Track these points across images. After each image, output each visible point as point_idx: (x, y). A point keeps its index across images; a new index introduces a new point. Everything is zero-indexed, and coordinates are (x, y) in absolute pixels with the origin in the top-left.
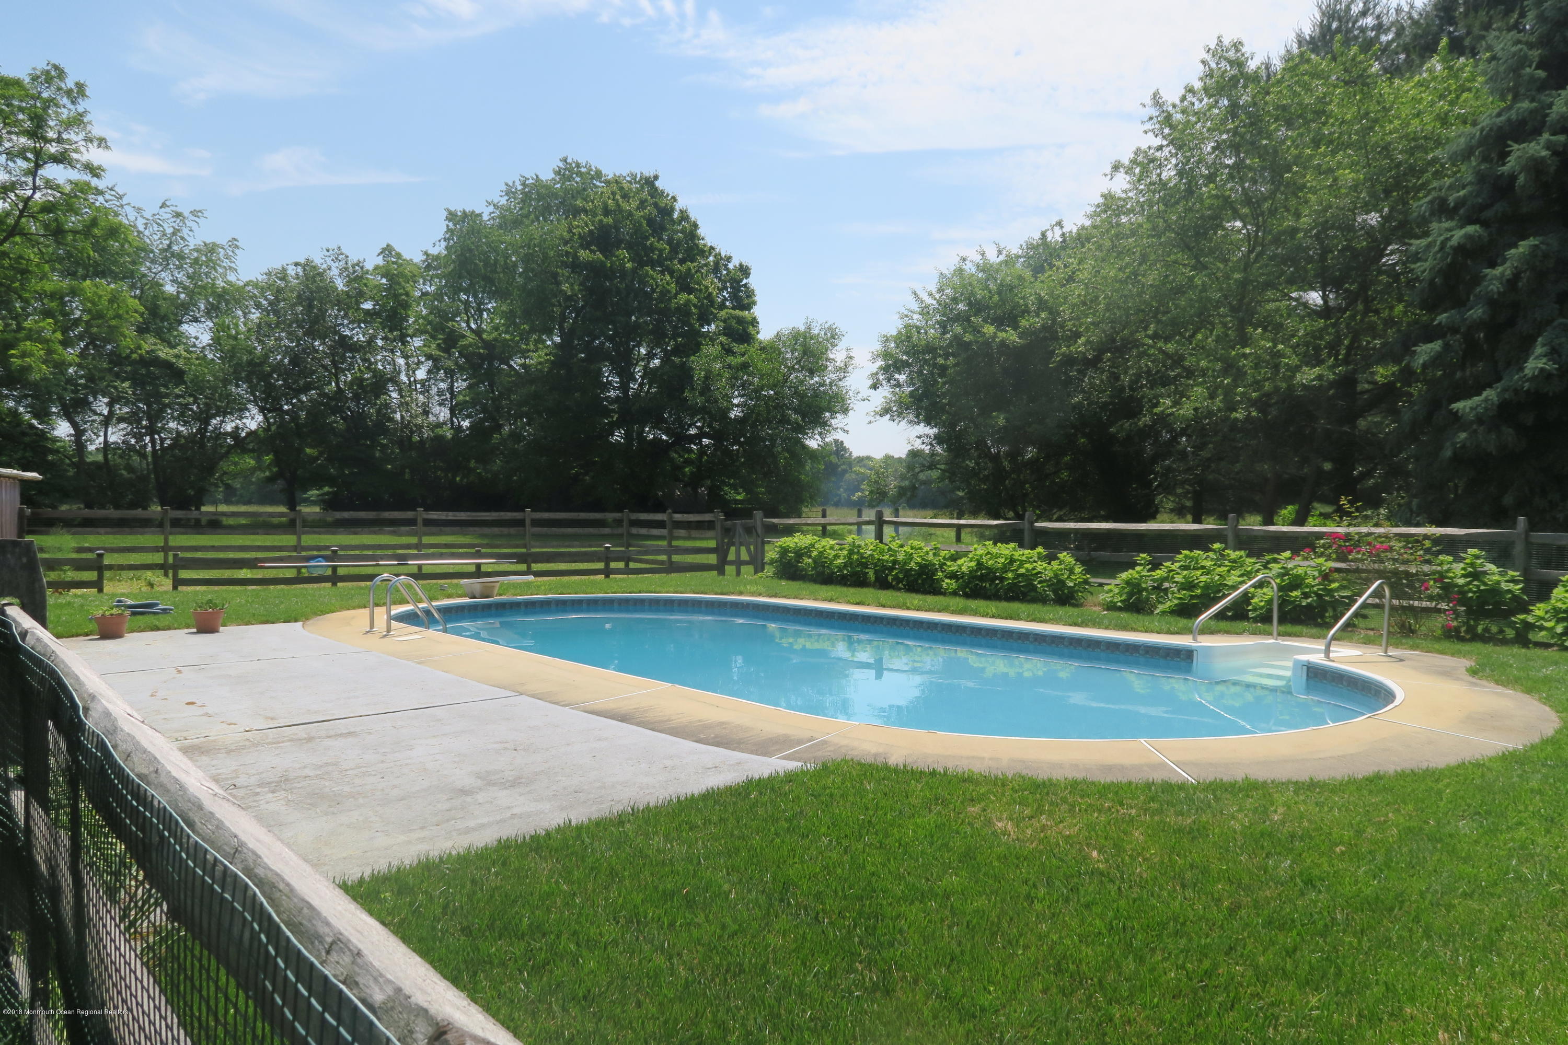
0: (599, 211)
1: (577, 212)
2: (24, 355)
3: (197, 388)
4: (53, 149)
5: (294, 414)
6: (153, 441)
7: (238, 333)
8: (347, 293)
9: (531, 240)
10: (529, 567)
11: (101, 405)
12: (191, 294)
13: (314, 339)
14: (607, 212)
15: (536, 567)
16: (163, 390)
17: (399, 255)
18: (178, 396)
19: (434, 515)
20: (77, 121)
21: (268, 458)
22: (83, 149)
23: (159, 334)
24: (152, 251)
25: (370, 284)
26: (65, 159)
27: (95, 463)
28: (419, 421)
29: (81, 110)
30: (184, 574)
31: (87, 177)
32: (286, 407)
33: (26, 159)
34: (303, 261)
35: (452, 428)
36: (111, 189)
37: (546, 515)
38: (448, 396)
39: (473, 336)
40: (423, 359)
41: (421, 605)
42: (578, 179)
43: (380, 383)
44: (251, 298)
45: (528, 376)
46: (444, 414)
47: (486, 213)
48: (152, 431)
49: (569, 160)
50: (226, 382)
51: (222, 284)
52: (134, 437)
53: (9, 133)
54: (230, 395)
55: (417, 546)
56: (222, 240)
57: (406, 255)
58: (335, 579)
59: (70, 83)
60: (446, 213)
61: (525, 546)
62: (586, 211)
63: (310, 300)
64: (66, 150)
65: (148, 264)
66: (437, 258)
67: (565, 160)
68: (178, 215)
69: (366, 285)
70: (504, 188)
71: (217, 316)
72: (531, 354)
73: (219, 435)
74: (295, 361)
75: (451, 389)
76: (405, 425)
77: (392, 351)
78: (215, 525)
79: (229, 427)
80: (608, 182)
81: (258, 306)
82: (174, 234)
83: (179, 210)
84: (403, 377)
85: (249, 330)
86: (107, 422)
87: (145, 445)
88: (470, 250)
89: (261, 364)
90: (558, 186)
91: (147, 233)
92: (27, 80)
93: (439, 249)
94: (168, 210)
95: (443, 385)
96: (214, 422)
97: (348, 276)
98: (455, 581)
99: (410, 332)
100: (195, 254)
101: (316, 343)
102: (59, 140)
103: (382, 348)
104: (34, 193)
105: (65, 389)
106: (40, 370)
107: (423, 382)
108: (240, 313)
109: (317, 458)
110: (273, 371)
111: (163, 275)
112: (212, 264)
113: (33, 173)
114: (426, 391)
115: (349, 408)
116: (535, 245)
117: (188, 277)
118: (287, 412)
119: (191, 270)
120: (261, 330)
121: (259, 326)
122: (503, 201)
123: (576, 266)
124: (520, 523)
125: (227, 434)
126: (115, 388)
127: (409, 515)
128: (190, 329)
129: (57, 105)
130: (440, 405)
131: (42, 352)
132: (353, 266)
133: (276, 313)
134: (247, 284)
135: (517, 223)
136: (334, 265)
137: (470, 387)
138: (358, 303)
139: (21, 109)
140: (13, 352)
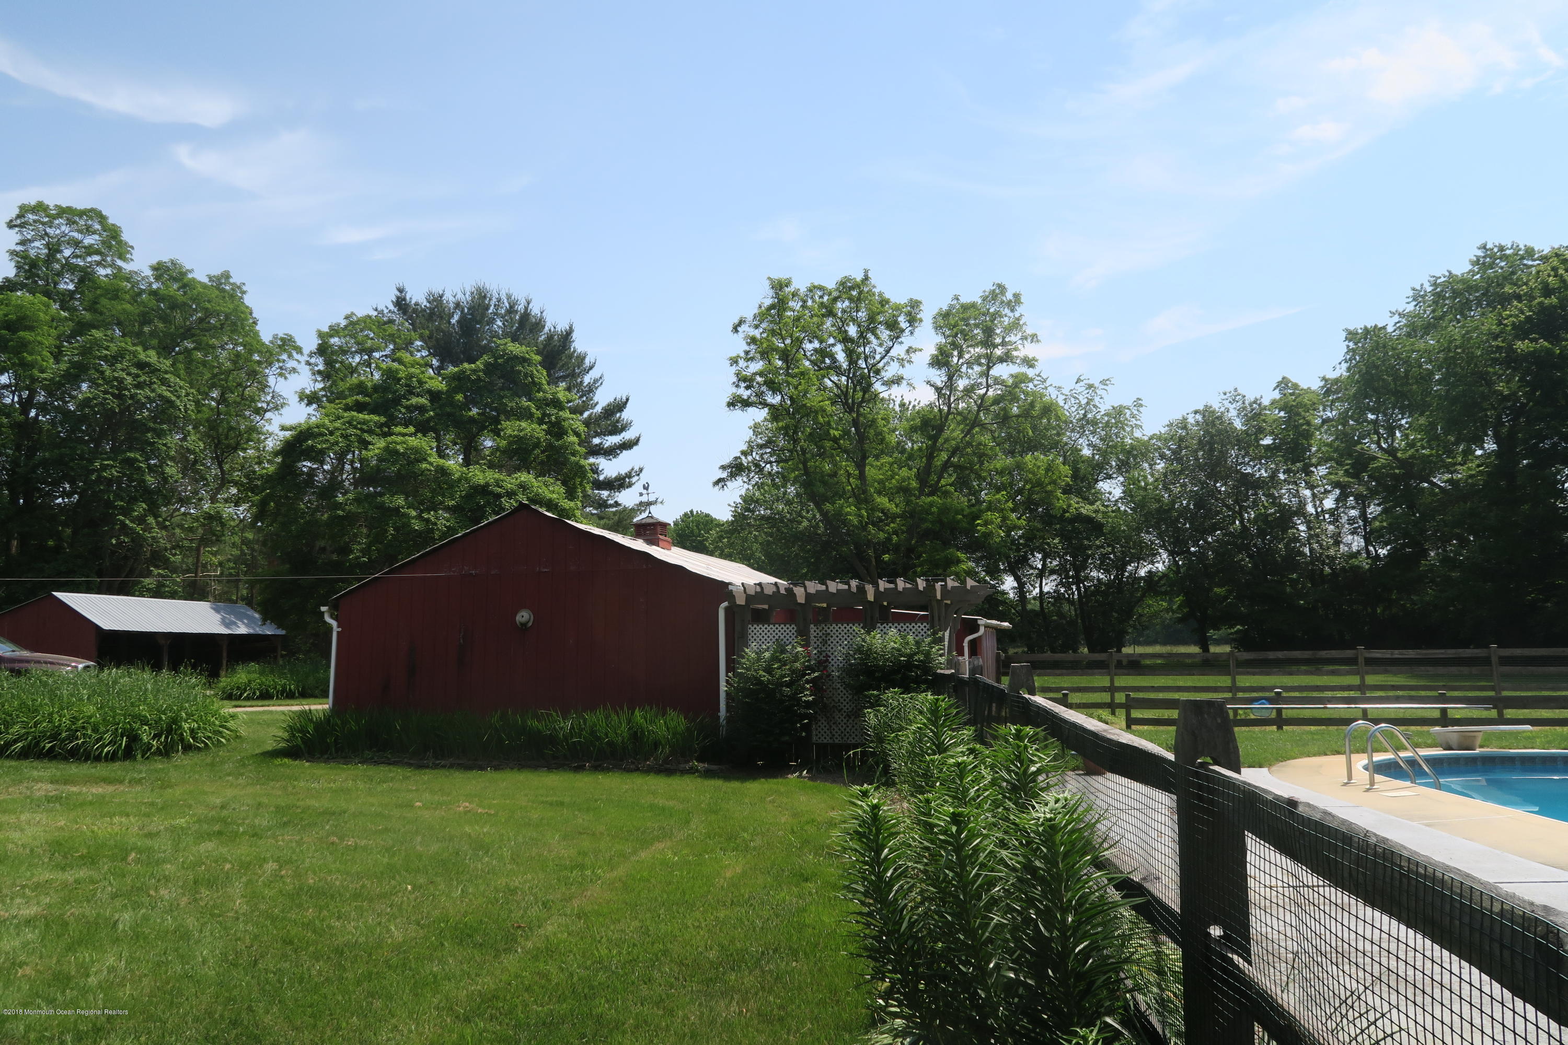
0: (1537, 293)
1: (1505, 300)
2: (986, 523)
3: (1114, 537)
4: (999, 352)
5: (1201, 556)
6: (1078, 589)
7: (1147, 484)
8: (1246, 432)
9: (1451, 342)
10: (1500, 714)
11: (1037, 561)
12: (1104, 454)
13: (1216, 482)
14: (1547, 291)
15: (1509, 713)
16: (1086, 542)
17: (1296, 386)
18: (1099, 547)
19: (1377, 654)
20: (1016, 325)
21: (1178, 600)
22: (1020, 347)
23: (1079, 493)
24: (1071, 422)
25: (1270, 420)
26: (1008, 357)
27: (1033, 611)
28: (1332, 552)
29: (1017, 314)
30: (1136, 714)
31: (1024, 369)
32: (1192, 549)
33: (980, 364)
34: (1201, 408)
35: (1368, 557)
36: (1039, 375)
37: (1518, 652)
38: (1361, 523)
39: (1386, 456)
40: (1329, 488)
41: (1403, 754)
42: (1503, 264)
43: (1286, 517)
44: (1155, 450)
45: (1457, 491)
46: (1357, 543)
47: (1390, 324)
48: (1078, 581)
49: (1489, 246)
50: (1139, 530)
51: (1130, 441)
52: (1063, 586)
53: (968, 347)
54: (1141, 542)
55: (1359, 688)
56: (1128, 402)
57: (1304, 385)
58: (1280, 721)
59: (1009, 296)
60: (1344, 334)
61: (1492, 688)
62: (1519, 298)
63: (1211, 444)
64: (1009, 351)
65: (1068, 434)
66: (1336, 381)
67: (1484, 247)
68: (1090, 386)
69: (1264, 421)
70: (1411, 293)
71: (1126, 472)
72: (1459, 467)
73: (1135, 579)
74: (1198, 506)
75: (1363, 515)
76: (1316, 558)
77: (1295, 483)
78: (1135, 666)
79: (1142, 573)
80: (1545, 259)
81: (1162, 456)
82: (1088, 403)
83: (1091, 382)
84: (1310, 509)
85: (1156, 480)
86: (1041, 574)
87: (1073, 593)
88: (1377, 367)
89: (1169, 511)
90: (1478, 276)
91: (1066, 407)
92: (980, 301)
93: (1342, 371)
94: (1082, 384)
95: (1353, 513)
96: (1129, 568)
97: (1246, 415)
98: (1425, 728)
99: (1314, 461)
100: (1106, 419)
101: (1218, 485)
102: (1004, 344)
103: (1285, 480)
104: (988, 390)
105: (1011, 549)
106: (999, 535)
107: (1331, 512)
108: (1146, 465)
109: (1226, 598)
110: (1180, 516)
111: (1081, 441)
112: (1120, 424)
113: (986, 374)
114: (1335, 520)
115: (1255, 545)
116: (1456, 347)
117: (1101, 440)
118: (1194, 554)
119: (1103, 433)
120: (1166, 480)
121: (1165, 475)
122: (1410, 307)
123: (1512, 360)
124: (1486, 661)
125: (1141, 578)
126: (1048, 544)
127: (1349, 653)
128: (1104, 486)
129: (1001, 316)
130: (1353, 533)
131: (999, 520)
132: (1251, 405)
133: (1179, 460)
134: (1151, 438)
135: (1428, 328)
136: (1231, 407)
137: (1385, 511)
138: (1257, 440)
139: (977, 326)
140: (978, 521)
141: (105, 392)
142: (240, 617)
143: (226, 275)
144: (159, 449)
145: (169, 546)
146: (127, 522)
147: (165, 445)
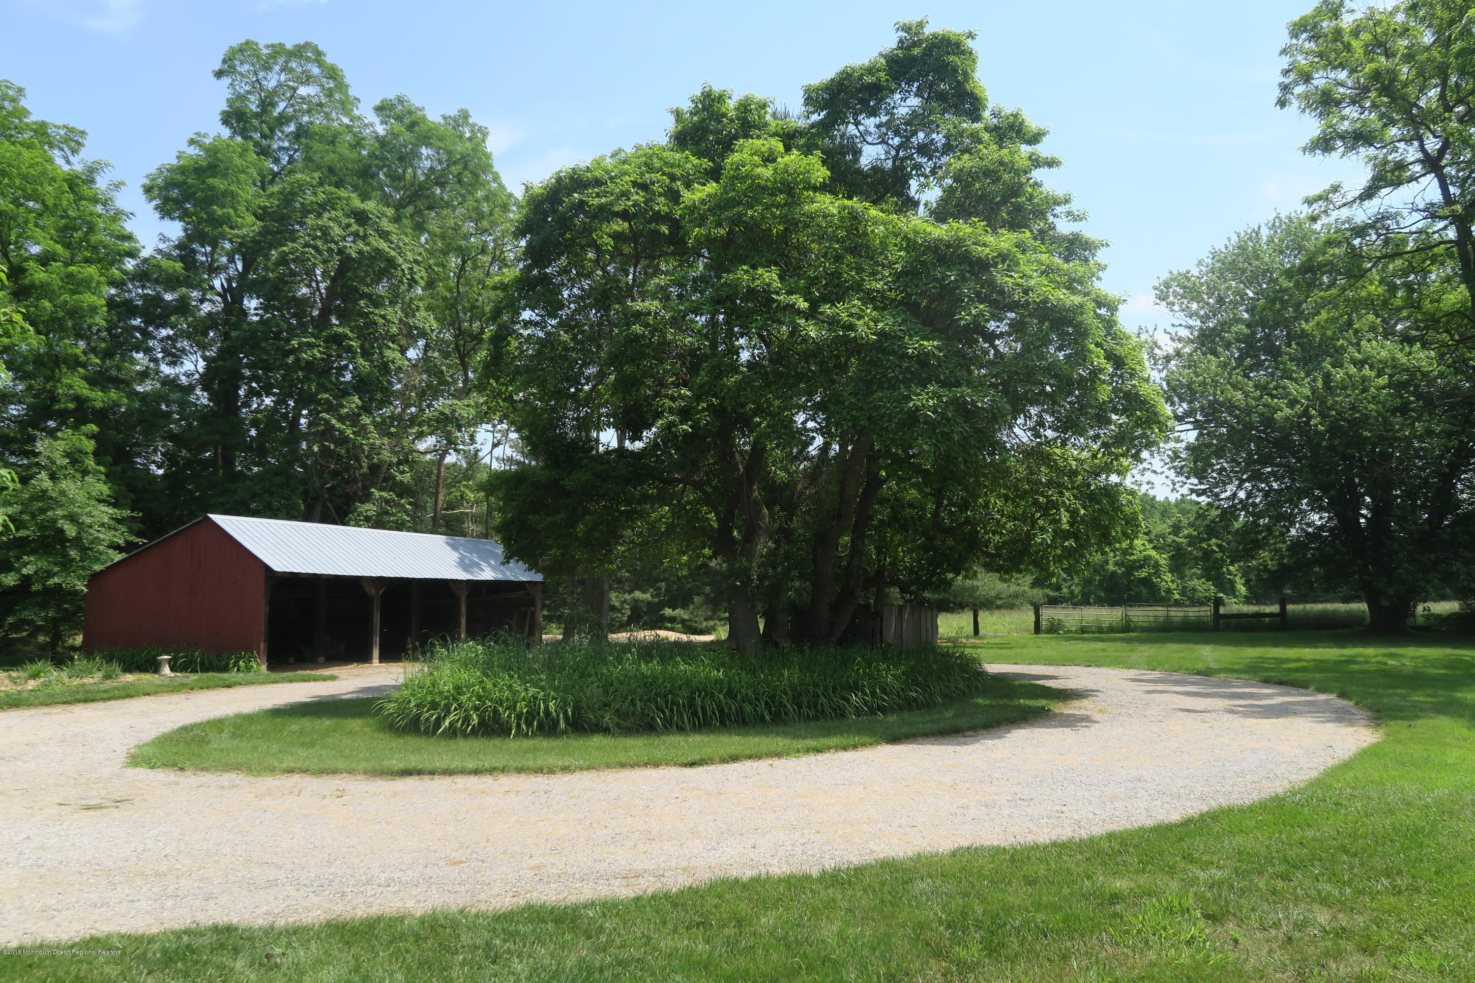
141: (306, 245)
142: (486, 556)
143: (465, 115)
144: (375, 323)
145: (395, 460)
146: (334, 422)
147: (383, 317)
